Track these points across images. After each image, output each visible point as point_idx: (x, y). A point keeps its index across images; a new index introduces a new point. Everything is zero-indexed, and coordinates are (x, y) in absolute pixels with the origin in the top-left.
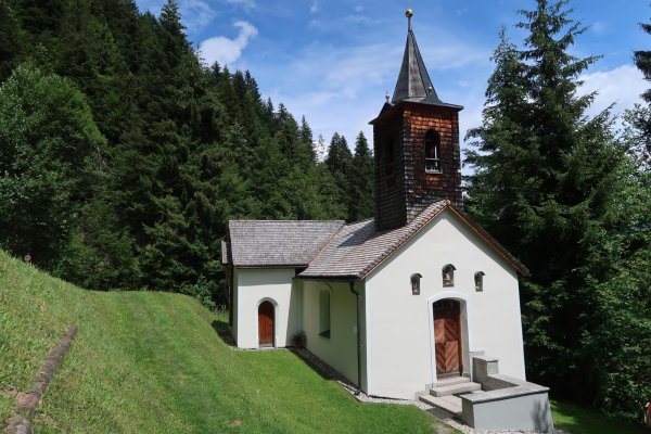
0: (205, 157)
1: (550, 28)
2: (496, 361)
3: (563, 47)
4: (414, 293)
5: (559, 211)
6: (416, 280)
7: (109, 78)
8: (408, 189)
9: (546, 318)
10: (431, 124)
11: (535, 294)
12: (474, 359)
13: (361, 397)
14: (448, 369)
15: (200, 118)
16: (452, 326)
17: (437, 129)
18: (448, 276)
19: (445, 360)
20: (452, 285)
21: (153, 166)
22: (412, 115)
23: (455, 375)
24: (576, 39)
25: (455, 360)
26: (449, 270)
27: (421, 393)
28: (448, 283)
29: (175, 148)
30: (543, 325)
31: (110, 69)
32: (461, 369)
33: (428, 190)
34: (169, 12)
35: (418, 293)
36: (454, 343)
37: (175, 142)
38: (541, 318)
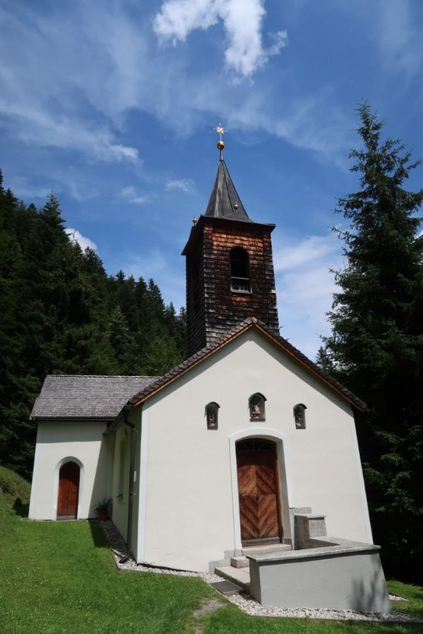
0: (70, 335)
1: (383, 166)
2: (322, 518)
3: (398, 182)
4: (209, 428)
5: (406, 341)
6: (212, 411)
7: (11, 282)
8: (208, 308)
9: (406, 474)
10: (238, 242)
11: (391, 445)
12: (296, 518)
13: (129, 566)
14: (263, 533)
15: (68, 299)
16: (267, 474)
17: (245, 247)
18: (257, 409)
19: (257, 519)
20: (263, 420)
21: (18, 347)
22: (214, 232)
23: (273, 542)
24: (411, 173)
25: (273, 520)
26: (257, 401)
27: (218, 563)
28: (257, 417)
29: (40, 328)
30: (403, 483)
31: (13, 274)
32: (280, 533)
33: (234, 311)
34: (50, 209)
35: (216, 428)
36: (270, 497)
37: (40, 321)
38: (400, 475)
